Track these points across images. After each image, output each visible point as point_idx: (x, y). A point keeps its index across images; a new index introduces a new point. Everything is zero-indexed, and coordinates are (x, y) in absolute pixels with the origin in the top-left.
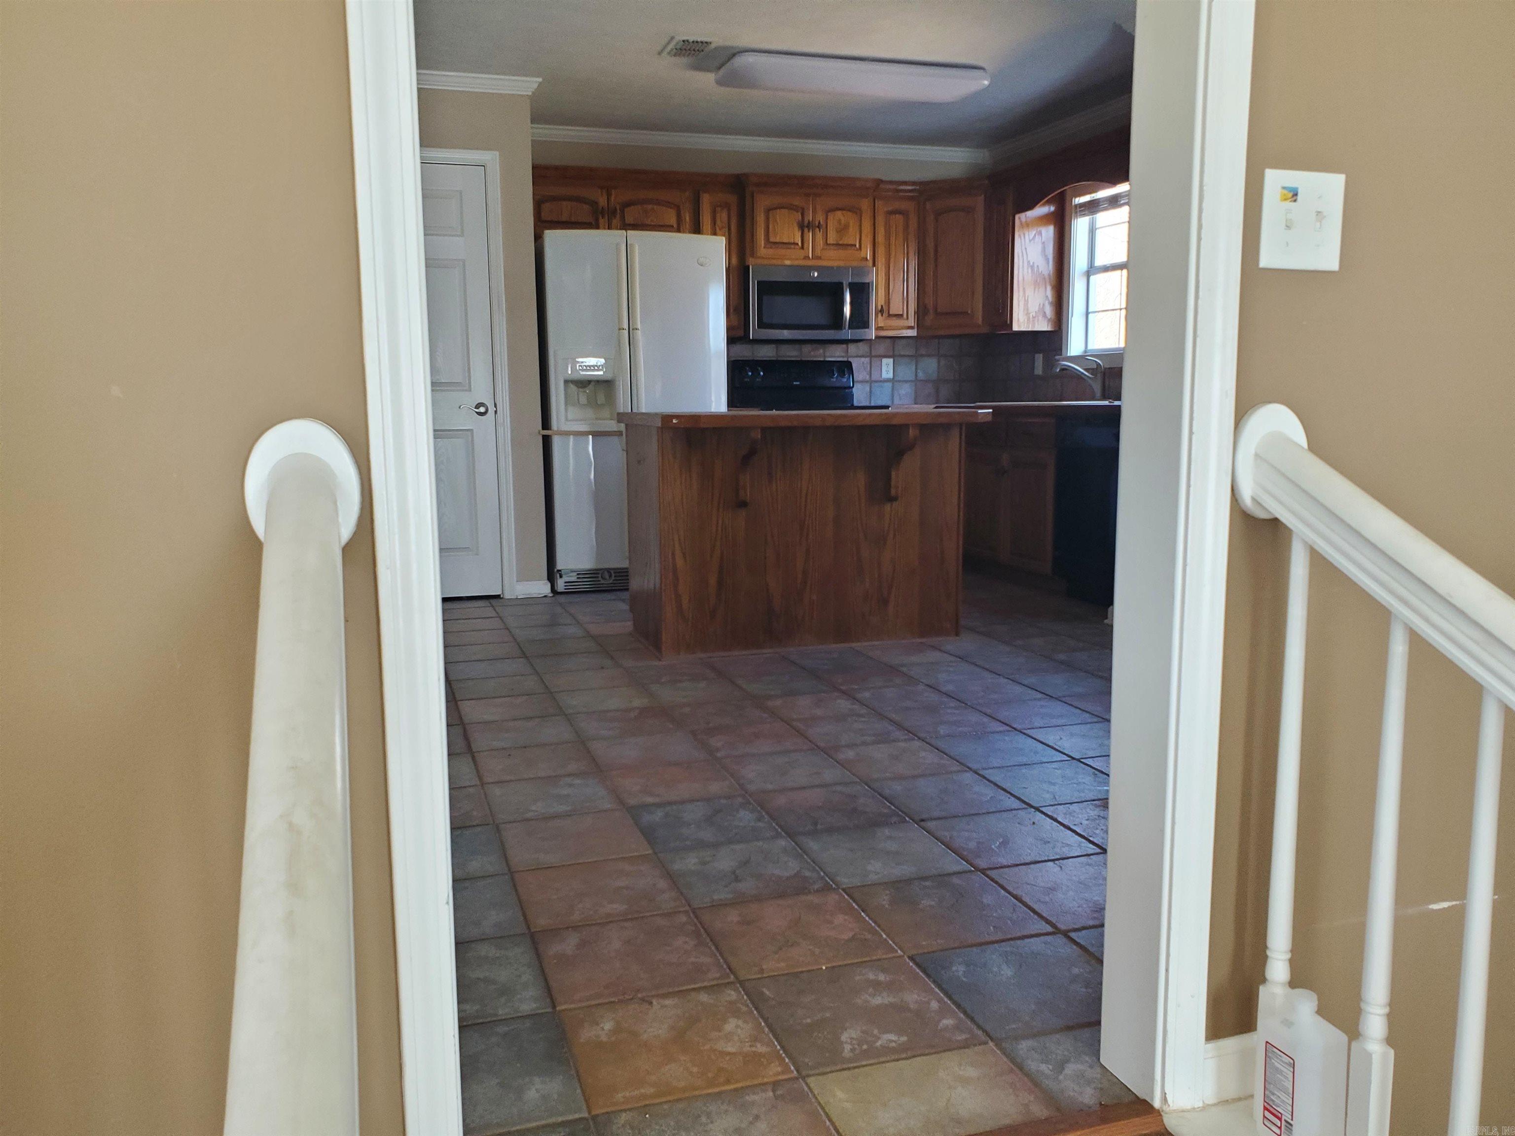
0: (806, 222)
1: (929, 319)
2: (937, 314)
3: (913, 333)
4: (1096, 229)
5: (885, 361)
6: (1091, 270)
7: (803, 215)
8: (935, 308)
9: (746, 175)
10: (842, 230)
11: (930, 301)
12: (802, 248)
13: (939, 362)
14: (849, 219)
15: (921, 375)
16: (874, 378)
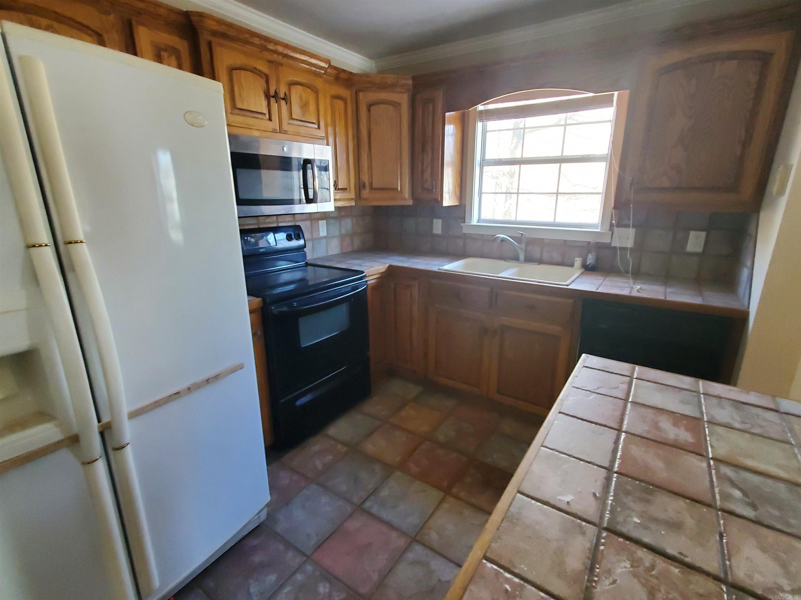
0: (272, 92)
1: (366, 193)
2: (372, 188)
3: (353, 204)
4: (487, 131)
5: (321, 222)
6: (484, 163)
7: (267, 82)
8: (371, 184)
9: (201, 15)
10: (304, 106)
11: (365, 178)
12: (270, 119)
13: (352, 221)
14: (309, 96)
15: (343, 232)
16: (315, 236)
